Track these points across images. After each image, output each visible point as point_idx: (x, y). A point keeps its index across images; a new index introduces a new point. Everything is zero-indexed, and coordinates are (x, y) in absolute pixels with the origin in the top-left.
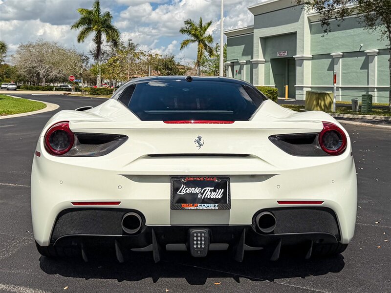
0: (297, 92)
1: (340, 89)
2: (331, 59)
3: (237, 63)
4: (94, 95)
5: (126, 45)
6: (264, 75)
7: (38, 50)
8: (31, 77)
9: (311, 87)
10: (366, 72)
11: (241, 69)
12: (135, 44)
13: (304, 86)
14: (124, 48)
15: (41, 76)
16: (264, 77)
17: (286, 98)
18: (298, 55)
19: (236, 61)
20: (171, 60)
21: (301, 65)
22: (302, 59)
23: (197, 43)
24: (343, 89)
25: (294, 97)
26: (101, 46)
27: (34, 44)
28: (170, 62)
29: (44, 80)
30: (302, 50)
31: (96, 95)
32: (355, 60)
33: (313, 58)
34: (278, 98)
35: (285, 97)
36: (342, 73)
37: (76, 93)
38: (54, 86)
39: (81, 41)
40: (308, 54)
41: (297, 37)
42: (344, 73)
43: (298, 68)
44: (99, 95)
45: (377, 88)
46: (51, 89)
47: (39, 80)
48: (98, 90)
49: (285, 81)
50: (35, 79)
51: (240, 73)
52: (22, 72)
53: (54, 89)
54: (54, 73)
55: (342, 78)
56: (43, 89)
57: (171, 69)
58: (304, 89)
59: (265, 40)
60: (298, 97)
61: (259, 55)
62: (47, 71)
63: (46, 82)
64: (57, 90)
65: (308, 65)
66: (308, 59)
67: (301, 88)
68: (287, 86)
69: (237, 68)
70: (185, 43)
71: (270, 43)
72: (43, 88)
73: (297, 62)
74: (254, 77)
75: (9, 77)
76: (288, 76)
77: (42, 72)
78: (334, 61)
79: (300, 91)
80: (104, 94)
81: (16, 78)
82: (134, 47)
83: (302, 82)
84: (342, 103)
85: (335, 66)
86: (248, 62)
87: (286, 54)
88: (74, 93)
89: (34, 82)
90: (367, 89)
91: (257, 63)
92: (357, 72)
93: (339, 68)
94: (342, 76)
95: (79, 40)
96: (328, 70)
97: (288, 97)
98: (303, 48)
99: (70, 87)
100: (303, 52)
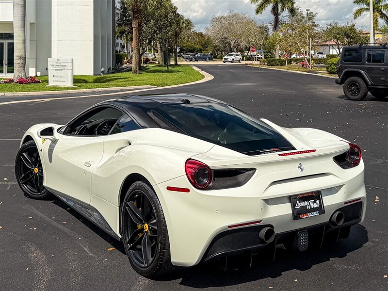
5: (304, 15)
7: (229, 21)
12: (314, 13)
14: (303, 17)
20: (352, 28)
26: (280, 17)
27: (225, 15)
28: (351, 30)
29: (235, 50)
31: (271, 65)
39: (260, 12)
44: (274, 65)
50: (228, 48)
52: (216, 42)
57: (351, 38)
64: (247, 59)
70: (358, 12)
77: (232, 43)
81: (213, 48)
82: (313, 16)
95: (257, 12)
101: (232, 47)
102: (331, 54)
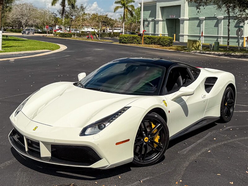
0: (180, 38)
1: (203, 37)
2: (199, 21)
3: (147, 20)
5: (79, 7)
7: (20, 8)
9: (188, 35)
10: (217, 28)
11: (149, 24)
13: (184, 34)
14: (78, 9)
15: (23, 24)
16: (162, 29)
18: (181, 18)
19: (146, 19)
21: (183, 23)
22: (184, 20)
23: (123, 8)
24: (205, 37)
25: (179, 40)
30: (183, 15)
32: (212, 22)
33: (189, 20)
40: (186, 17)
41: (181, 8)
43: (181, 25)
44: (66, 37)
48: (65, 35)
51: (148, 26)
54: (30, 22)
58: (184, 36)
59: (163, 8)
60: (181, 41)
61: (159, 17)
62: (26, 21)
65: (186, 23)
66: (186, 20)
68: (175, 34)
69: (146, 23)
70: (117, 8)
71: (165, 10)
73: (181, 22)
74: (156, 29)
76: (175, 28)
78: (201, 22)
79: (182, 37)
83: (183, 32)
84: (204, 44)
85: (201, 24)
86: (152, 21)
87: (174, 17)
91: (158, 21)
92: (212, 28)
93: (203, 25)
96: (197, 27)
97: (176, 40)
98: (184, 14)
100: (184, 16)
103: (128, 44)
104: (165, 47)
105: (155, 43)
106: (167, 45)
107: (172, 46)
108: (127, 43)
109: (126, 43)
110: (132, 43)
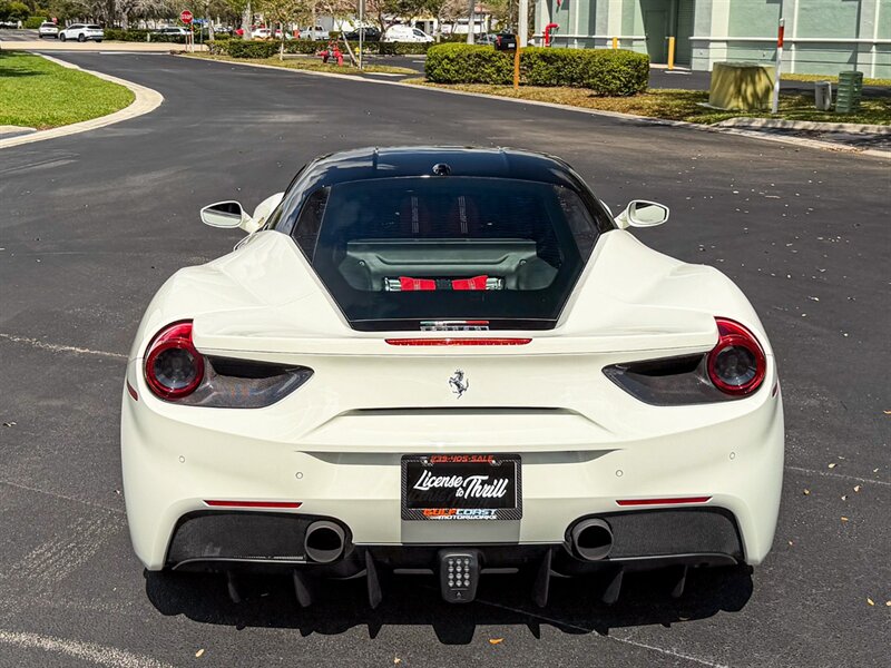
0: (696, 53)
1: (793, 47)
4: (238, 57)
6: (621, 13)
8: (95, 9)
9: (727, 41)
10: (854, 7)
13: (712, 38)
16: (620, 18)
17: (670, 65)
24: (800, 45)
25: (687, 63)
29: (125, 16)
34: (652, 65)
35: (666, 63)
36: (801, 9)
37: (198, 47)
38: (148, 31)
42: (804, 9)
45: (876, 44)
46: (140, 37)
47: (114, 15)
48: (245, 47)
49: (669, 24)
50: (105, 13)
51: (565, 6)
53: (149, 37)
54: (145, 1)
55: (799, 21)
56: (124, 38)
58: (712, 45)
60: (697, 65)
63: (131, 19)
64: (155, 39)
67: (705, 44)
68: (672, 40)
72: (124, 34)
74: (598, 16)
75: (47, 6)
76: (677, 12)
79: (702, 51)
80: (259, 56)
81: (62, 9)
83: (708, 30)
84: (797, 78)
88: (192, 47)
89: (101, 18)
90: (855, 48)
94: (800, 16)
96: (767, 3)
97: (675, 62)
99: (183, 32)
101: (117, 8)
102: (336, 29)
103: (456, 86)
104: (608, 101)
105: (572, 81)
106: (619, 89)
107: (641, 92)
108: (456, 82)
109: (449, 82)
110: (477, 81)
